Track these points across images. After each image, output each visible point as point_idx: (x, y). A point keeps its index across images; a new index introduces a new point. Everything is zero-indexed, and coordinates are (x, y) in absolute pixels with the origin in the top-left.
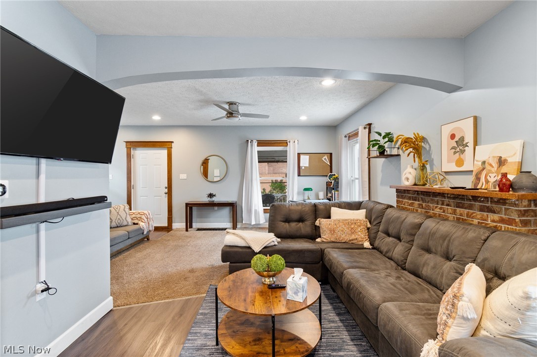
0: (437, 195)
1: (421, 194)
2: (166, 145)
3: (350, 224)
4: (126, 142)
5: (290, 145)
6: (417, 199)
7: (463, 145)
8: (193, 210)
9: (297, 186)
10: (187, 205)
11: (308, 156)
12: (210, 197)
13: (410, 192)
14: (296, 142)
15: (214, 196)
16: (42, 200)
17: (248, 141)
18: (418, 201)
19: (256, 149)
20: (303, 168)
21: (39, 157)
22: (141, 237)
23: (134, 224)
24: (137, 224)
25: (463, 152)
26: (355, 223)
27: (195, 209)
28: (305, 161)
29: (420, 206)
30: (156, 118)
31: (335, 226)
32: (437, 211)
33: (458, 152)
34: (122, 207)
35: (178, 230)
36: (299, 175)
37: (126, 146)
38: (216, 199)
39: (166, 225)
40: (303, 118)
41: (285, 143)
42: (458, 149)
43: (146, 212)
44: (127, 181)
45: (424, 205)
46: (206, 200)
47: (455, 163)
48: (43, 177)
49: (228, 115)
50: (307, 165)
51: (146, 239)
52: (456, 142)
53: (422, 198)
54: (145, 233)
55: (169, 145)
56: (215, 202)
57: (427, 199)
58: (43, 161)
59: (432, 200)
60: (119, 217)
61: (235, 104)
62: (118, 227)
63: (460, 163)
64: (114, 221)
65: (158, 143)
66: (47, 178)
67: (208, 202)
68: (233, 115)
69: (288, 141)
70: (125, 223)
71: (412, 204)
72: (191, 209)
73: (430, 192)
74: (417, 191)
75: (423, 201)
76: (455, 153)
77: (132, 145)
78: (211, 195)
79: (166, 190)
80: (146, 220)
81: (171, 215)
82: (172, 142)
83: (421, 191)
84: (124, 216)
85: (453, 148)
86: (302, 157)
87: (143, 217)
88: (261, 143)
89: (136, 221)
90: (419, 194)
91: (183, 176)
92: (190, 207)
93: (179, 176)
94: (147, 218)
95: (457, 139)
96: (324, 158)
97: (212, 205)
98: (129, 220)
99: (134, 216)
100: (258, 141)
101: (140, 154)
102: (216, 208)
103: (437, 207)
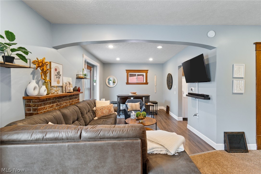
0: (64, 97)
1: (57, 98)
6: (55, 102)
7: (59, 75)
13: (51, 99)
18: (56, 103)
25: (59, 78)
29: (57, 105)
32: (64, 104)
33: (58, 77)
42: (58, 76)
45: (59, 104)
47: (57, 82)
48: (197, 87)
52: (57, 73)
53: (58, 100)
57: (60, 100)
59: (62, 100)
63: (58, 82)
71: (52, 106)
73: (62, 96)
74: (55, 97)
75: (59, 101)
76: (57, 77)
83: (57, 97)
85: (56, 75)
90: (56, 99)
95: (57, 71)
103: (64, 102)
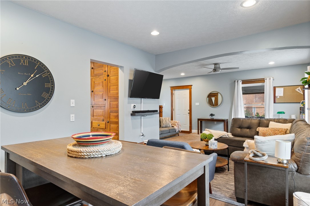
2: (189, 87)
3: (275, 130)
4: (171, 87)
5: (266, 81)
8: (203, 123)
9: (273, 110)
10: (199, 120)
11: (283, 88)
12: (211, 116)
14: (272, 79)
15: (214, 115)
16: (142, 110)
17: (235, 81)
19: (241, 86)
20: (278, 97)
21: (141, 98)
22: (175, 133)
23: (172, 127)
24: (173, 127)
26: (278, 130)
27: (203, 122)
28: (280, 92)
30: (183, 74)
31: (266, 132)
34: (168, 118)
35: (194, 133)
36: (275, 102)
37: (171, 89)
38: (215, 117)
39: (189, 130)
40: (272, 63)
41: (263, 80)
43: (177, 121)
44: (171, 106)
46: (209, 117)
48: (142, 103)
49: (214, 71)
50: (282, 95)
51: (177, 135)
54: (177, 131)
55: (190, 87)
56: (214, 119)
58: (142, 99)
60: (166, 123)
61: (218, 64)
62: (166, 127)
64: (164, 124)
65: (185, 87)
66: (143, 104)
67: (210, 119)
68: (216, 70)
69: (265, 79)
70: (169, 126)
72: (201, 122)
77: (173, 88)
78: (212, 115)
79: (189, 112)
80: (177, 125)
81: (191, 125)
82: (192, 85)
84: (168, 122)
86: (277, 89)
87: (176, 124)
88: (244, 82)
89: (173, 126)
91: (197, 104)
92: (201, 121)
93: (196, 104)
94: (178, 125)
96: (298, 89)
97: (213, 120)
98: (170, 125)
99: (172, 123)
100: (242, 80)
101: (177, 92)
102: (216, 123)
